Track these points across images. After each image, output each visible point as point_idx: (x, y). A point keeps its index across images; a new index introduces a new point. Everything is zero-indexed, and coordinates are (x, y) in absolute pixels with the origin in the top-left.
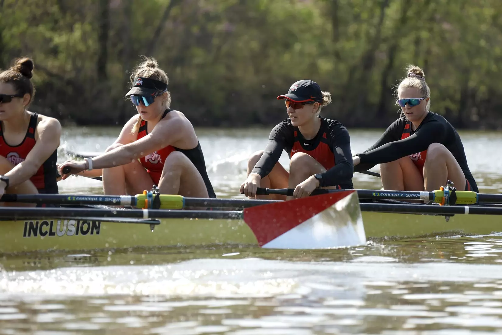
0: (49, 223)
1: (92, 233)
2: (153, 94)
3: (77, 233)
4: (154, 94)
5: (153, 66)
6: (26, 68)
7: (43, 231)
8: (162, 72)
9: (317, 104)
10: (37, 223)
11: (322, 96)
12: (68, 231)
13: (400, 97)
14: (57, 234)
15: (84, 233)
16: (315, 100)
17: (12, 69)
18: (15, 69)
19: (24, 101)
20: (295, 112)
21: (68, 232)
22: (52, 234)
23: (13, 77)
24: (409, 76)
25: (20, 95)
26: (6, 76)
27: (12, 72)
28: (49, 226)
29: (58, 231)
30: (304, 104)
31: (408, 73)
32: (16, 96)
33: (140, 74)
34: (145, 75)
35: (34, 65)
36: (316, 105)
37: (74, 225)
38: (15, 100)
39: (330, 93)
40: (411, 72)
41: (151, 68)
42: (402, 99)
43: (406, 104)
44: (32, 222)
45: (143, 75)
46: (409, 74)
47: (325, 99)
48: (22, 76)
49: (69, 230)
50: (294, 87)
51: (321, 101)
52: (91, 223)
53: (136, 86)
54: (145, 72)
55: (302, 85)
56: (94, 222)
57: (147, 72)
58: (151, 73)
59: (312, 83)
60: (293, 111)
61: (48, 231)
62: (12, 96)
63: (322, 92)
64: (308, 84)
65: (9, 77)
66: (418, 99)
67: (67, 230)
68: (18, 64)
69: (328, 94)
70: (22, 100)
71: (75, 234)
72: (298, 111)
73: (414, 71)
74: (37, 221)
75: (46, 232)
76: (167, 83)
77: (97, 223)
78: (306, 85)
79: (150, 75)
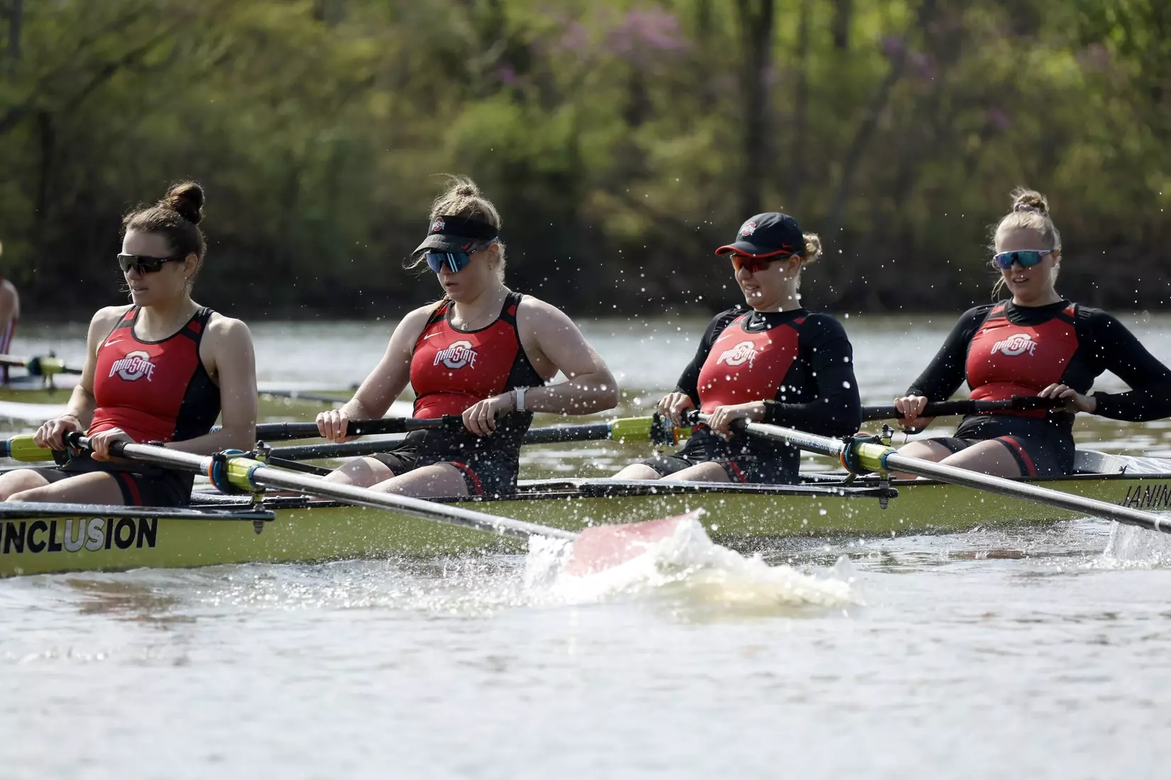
0: (49, 525)
1: (140, 545)
2: (466, 246)
3: (108, 546)
4: (468, 248)
5: (468, 193)
6: (189, 203)
7: (37, 541)
8: (486, 204)
9: (797, 258)
10: (23, 526)
11: (803, 242)
12: (89, 541)
13: (999, 251)
14: (65, 548)
15: (123, 545)
16: (792, 251)
17: (161, 205)
18: (168, 204)
19: (186, 268)
20: (752, 277)
21: (90, 545)
22: (55, 547)
23: (166, 221)
24: (1017, 210)
25: (179, 257)
26: (151, 220)
27: (163, 210)
28: (48, 533)
29: (68, 541)
30: (770, 259)
31: (1016, 204)
32: (170, 259)
33: (441, 209)
34: (451, 211)
35: (204, 197)
36: (794, 260)
37: (100, 530)
38: (168, 268)
39: (819, 236)
40: (1020, 201)
41: (463, 197)
42: (1005, 252)
43: (1012, 263)
44: (12, 524)
45: (447, 211)
46: (1017, 206)
47: (810, 247)
48: (182, 219)
49: (90, 538)
50: (748, 228)
51: (804, 253)
52: (137, 522)
53: (434, 233)
54: (451, 205)
55: (763, 223)
56: (143, 519)
57: (455, 204)
58: (463, 206)
59: (782, 218)
60: (749, 277)
61: (47, 541)
62: (162, 259)
63: (804, 236)
64: (776, 220)
65: (157, 221)
66: (1038, 252)
67: (87, 538)
68: (174, 195)
69: (814, 237)
70: (182, 267)
71: (104, 547)
72: (758, 275)
73: (1027, 200)
74: (23, 520)
75: (43, 544)
76: (499, 226)
77: (149, 522)
78: (771, 224)
79: (460, 209)
